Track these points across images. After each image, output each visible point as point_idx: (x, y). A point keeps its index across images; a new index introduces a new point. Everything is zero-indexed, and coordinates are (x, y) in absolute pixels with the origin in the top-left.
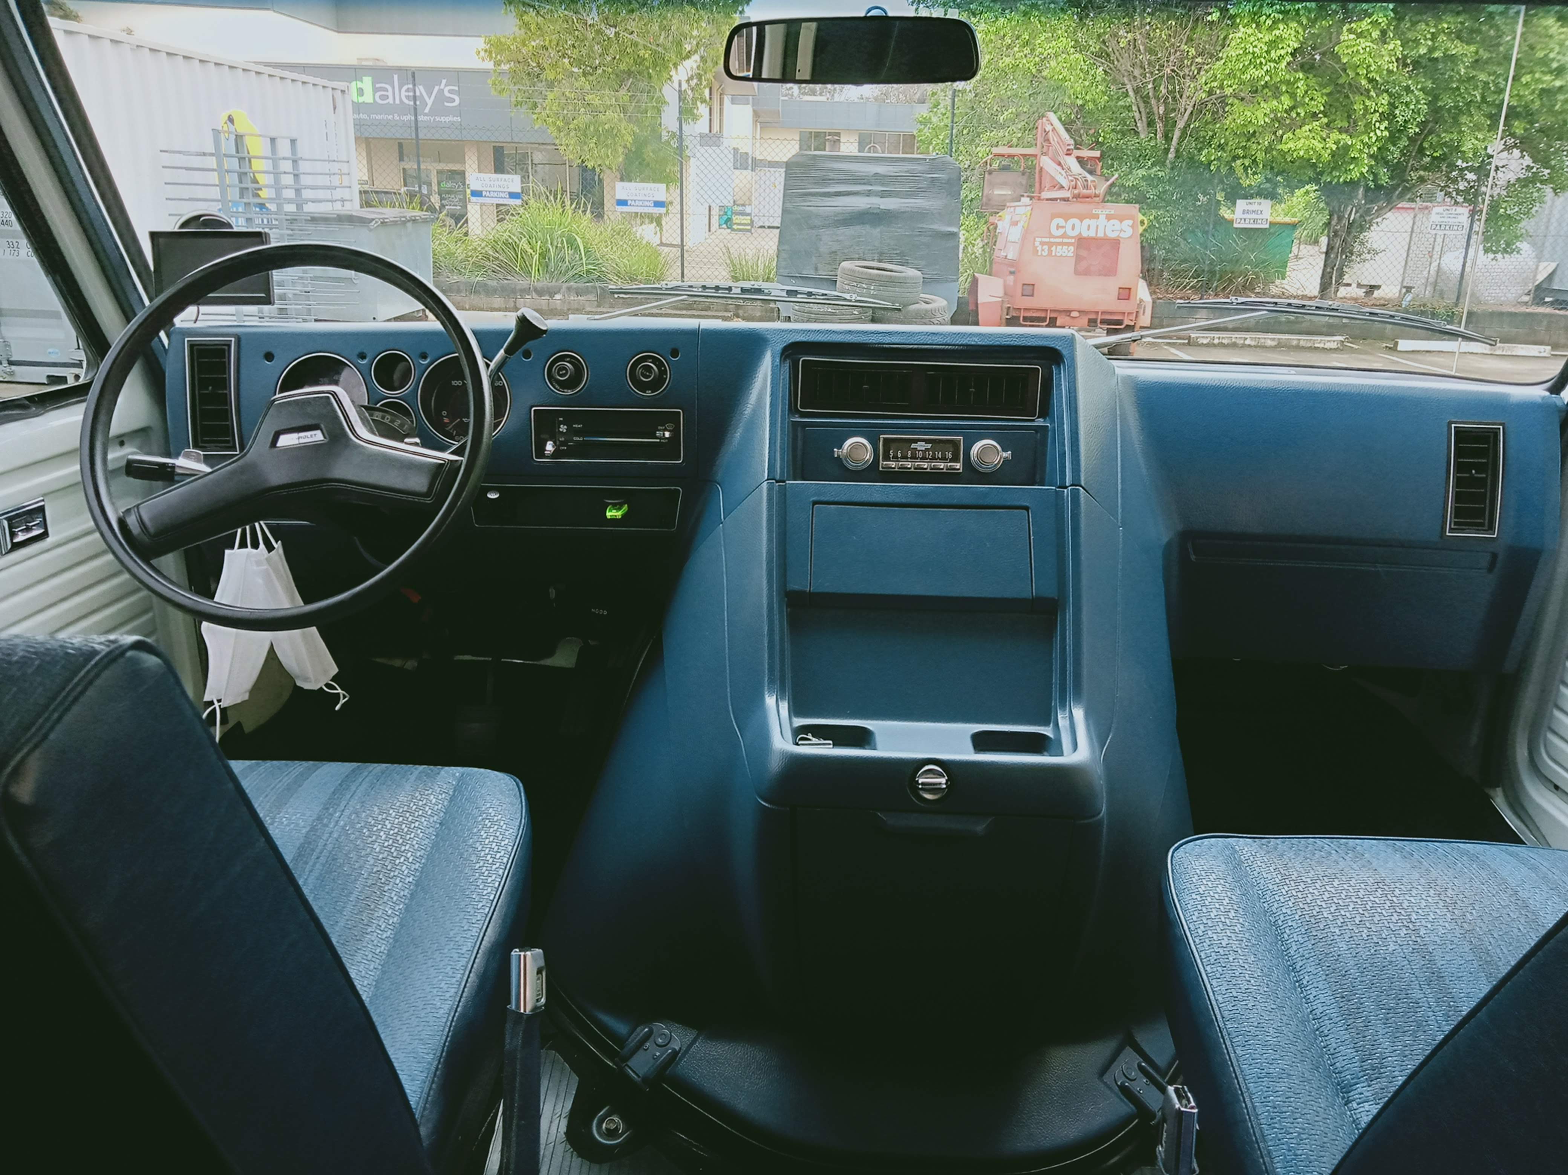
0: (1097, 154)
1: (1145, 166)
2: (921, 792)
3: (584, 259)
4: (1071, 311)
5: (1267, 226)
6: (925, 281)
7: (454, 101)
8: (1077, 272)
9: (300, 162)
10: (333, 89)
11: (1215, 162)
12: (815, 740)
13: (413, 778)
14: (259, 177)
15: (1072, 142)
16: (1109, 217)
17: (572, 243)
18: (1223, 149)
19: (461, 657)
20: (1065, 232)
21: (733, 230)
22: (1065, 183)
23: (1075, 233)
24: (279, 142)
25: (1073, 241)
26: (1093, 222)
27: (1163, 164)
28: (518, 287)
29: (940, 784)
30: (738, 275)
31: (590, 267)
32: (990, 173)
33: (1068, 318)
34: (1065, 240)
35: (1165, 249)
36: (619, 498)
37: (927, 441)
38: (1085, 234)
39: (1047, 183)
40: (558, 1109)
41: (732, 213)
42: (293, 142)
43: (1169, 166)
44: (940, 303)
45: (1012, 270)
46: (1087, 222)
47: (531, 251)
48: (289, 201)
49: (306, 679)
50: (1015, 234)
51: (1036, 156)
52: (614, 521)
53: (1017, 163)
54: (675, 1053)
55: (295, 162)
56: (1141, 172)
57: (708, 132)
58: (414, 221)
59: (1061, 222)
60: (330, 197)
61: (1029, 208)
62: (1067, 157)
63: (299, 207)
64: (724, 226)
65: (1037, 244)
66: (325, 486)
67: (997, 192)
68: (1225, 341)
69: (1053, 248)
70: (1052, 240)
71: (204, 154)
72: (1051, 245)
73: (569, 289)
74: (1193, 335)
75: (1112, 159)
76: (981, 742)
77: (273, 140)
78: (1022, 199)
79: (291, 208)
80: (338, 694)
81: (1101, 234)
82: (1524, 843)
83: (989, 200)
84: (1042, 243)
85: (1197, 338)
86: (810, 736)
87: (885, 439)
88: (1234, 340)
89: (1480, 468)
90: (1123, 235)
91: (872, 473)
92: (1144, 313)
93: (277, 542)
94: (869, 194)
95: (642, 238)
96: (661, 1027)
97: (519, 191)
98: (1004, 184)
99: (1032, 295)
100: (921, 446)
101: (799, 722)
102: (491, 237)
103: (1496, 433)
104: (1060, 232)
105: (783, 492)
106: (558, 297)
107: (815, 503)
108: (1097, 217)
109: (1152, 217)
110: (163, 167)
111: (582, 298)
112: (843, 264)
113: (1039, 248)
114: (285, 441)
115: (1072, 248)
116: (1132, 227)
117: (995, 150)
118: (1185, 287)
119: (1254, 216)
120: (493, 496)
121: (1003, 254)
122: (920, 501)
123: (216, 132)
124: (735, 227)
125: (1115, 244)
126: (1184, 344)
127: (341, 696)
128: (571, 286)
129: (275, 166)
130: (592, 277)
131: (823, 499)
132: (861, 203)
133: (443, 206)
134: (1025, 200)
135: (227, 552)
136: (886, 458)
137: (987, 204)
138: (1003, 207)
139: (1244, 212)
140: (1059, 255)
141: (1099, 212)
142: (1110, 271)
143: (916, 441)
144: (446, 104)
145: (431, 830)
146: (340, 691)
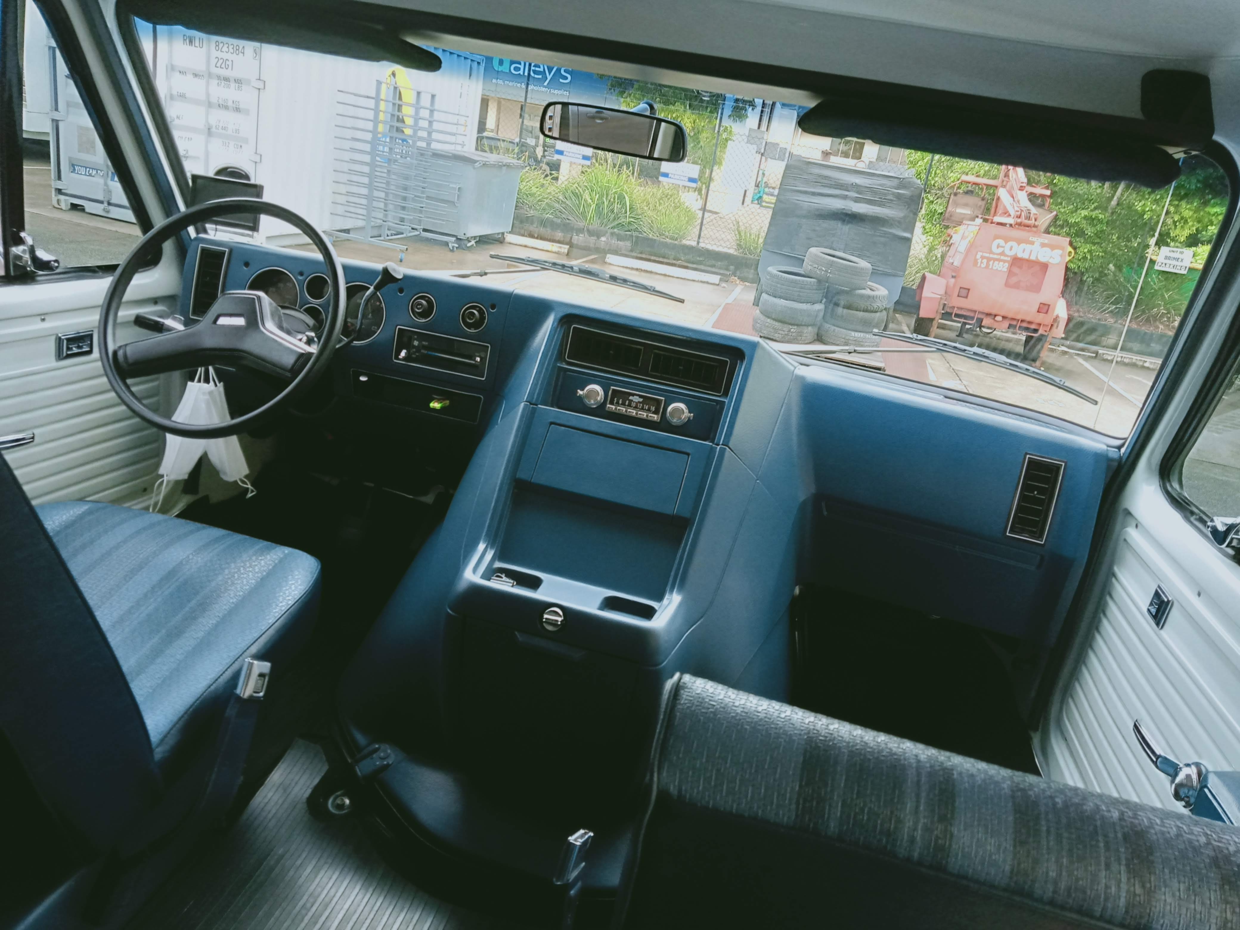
0: (1048, 192)
1: (1088, 208)
2: (544, 624)
3: (628, 213)
4: (995, 316)
5: (1185, 272)
6: (875, 273)
7: (567, 78)
8: (1007, 285)
9: (435, 113)
10: (472, 60)
11: (1149, 213)
12: (504, 578)
13: (257, 547)
14: (406, 119)
15: (1026, 180)
16: (1043, 245)
17: (621, 198)
18: (1157, 203)
19: (367, 484)
20: (1003, 251)
21: (762, 206)
22: (1012, 213)
23: (1012, 253)
24: (423, 95)
25: (1009, 259)
26: (1028, 247)
27: (1105, 209)
28: (575, 227)
29: (557, 621)
30: (742, 243)
31: (632, 220)
32: (955, 194)
33: (993, 321)
34: (1002, 258)
35: (1092, 277)
36: (442, 395)
37: (640, 396)
38: (1020, 255)
39: (1000, 211)
40: (308, 783)
41: (764, 193)
42: (433, 96)
43: (1110, 211)
44: (882, 291)
45: (954, 274)
46: (1023, 246)
47: (590, 201)
48: (421, 139)
49: (225, 473)
50: (962, 247)
51: (996, 187)
52: (434, 410)
53: (982, 189)
54: (388, 765)
55: (432, 111)
56: (1084, 213)
57: (756, 128)
58: (508, 166)
59: (1001, 242)
60: (453, 141)
61: (978, 228)
62: (1019, 192)
63: (429, 144)
64: (756, 202)
65: (978, 256)
66: (236, 354)
67: (959, 210)
68: (1126, 361)
69: (991, 263)
70: (991, 256)
71: (368, 97)
72: (989, 259)
73: (612, 234)
74: (1100, 352)
75: (1062, 198)
76: (611, 604)
77: (419, 93)
78: (977, 219)
79: (423, 144)
80: (248, 488)
81: (1033, 258)
82: (1041, 776)
83: (951, 216)
84: (983, 258)
85: (1103, 354)
86: (503, 576)
87: (613, 390)
88: (1134, 361)
89: (1041, 491)
90: (1051, 261)
91: (600, 411)
92: (1057, 327)
93: (220, 383)
94: (845, 197)
95: (684, 203)
96: (383, 746)
97: (591, 155)
98: (966, 205)
99: (967, 297)
100: (636, 399)
101: (498, 565)
102: (563, 186)
103: (1058, 467)
104: (1000, 250)
105: (534, 411)
106: (603, 239)
107: (551, 423)
108: (1032, 243)
109: (1086, 250)
110: (338, 102)
111: (621, 243)
112: (812, 249)
113: (979, 261)
114: (222, 321)
115: (1007, 265)
116: (1061, 256)
117: (964, 178)
118: (1105, 310)
119: (1174, 262)
120: (363, 379)
121: (951, 261)
122: (619, 435)
123: (379, 83)
124: (764, 204)
125: (1045, 267)
126: (1092, 357)
127: (250, 491)
128: (614, 233)
129: (417, 112)
130: (631, 227)
131: (558, 422)
132: (837, 204)
133: (544, 156)
134: (979, 221)
135: (189, 383)
136: (612, 403)
137: (948, 219)
138: (960, 223)
139: (1167, 258)
140: (994, 268)
141: (1034, 239)
142: (1036, 288)
143: (633, 395)
144: (561, 80)
145: (253, 581)
146: (249, 486)
